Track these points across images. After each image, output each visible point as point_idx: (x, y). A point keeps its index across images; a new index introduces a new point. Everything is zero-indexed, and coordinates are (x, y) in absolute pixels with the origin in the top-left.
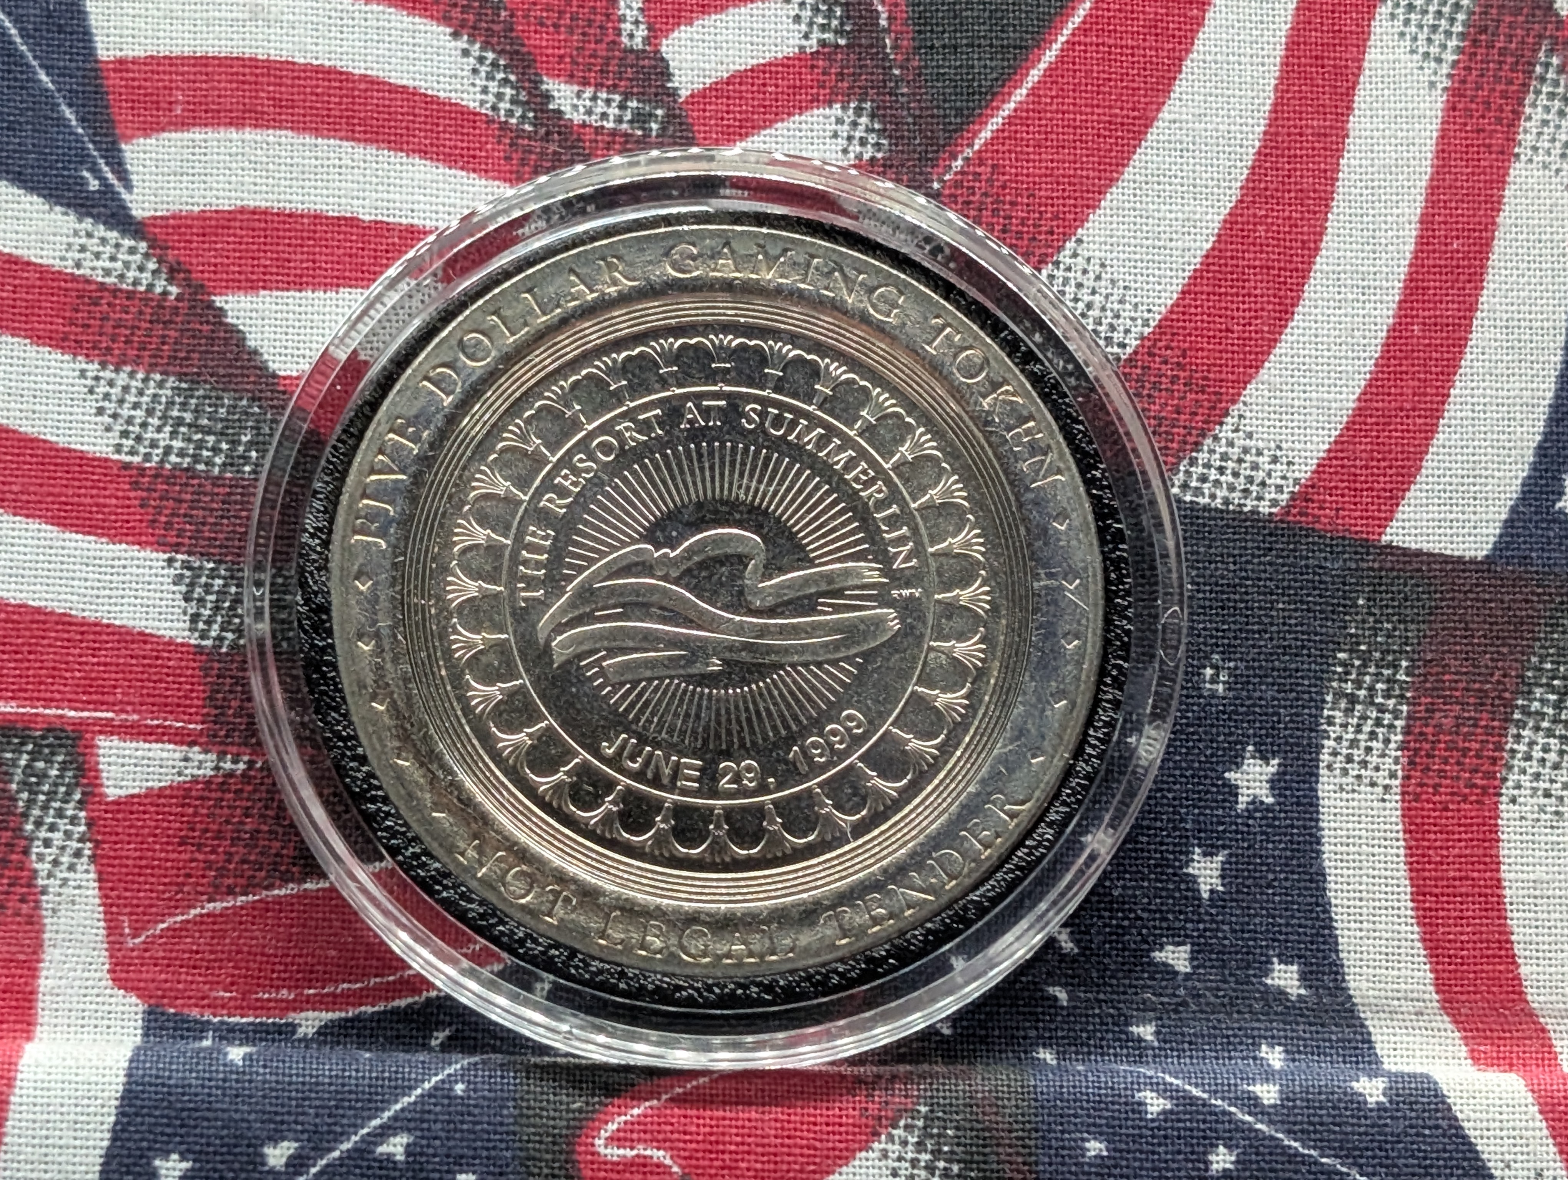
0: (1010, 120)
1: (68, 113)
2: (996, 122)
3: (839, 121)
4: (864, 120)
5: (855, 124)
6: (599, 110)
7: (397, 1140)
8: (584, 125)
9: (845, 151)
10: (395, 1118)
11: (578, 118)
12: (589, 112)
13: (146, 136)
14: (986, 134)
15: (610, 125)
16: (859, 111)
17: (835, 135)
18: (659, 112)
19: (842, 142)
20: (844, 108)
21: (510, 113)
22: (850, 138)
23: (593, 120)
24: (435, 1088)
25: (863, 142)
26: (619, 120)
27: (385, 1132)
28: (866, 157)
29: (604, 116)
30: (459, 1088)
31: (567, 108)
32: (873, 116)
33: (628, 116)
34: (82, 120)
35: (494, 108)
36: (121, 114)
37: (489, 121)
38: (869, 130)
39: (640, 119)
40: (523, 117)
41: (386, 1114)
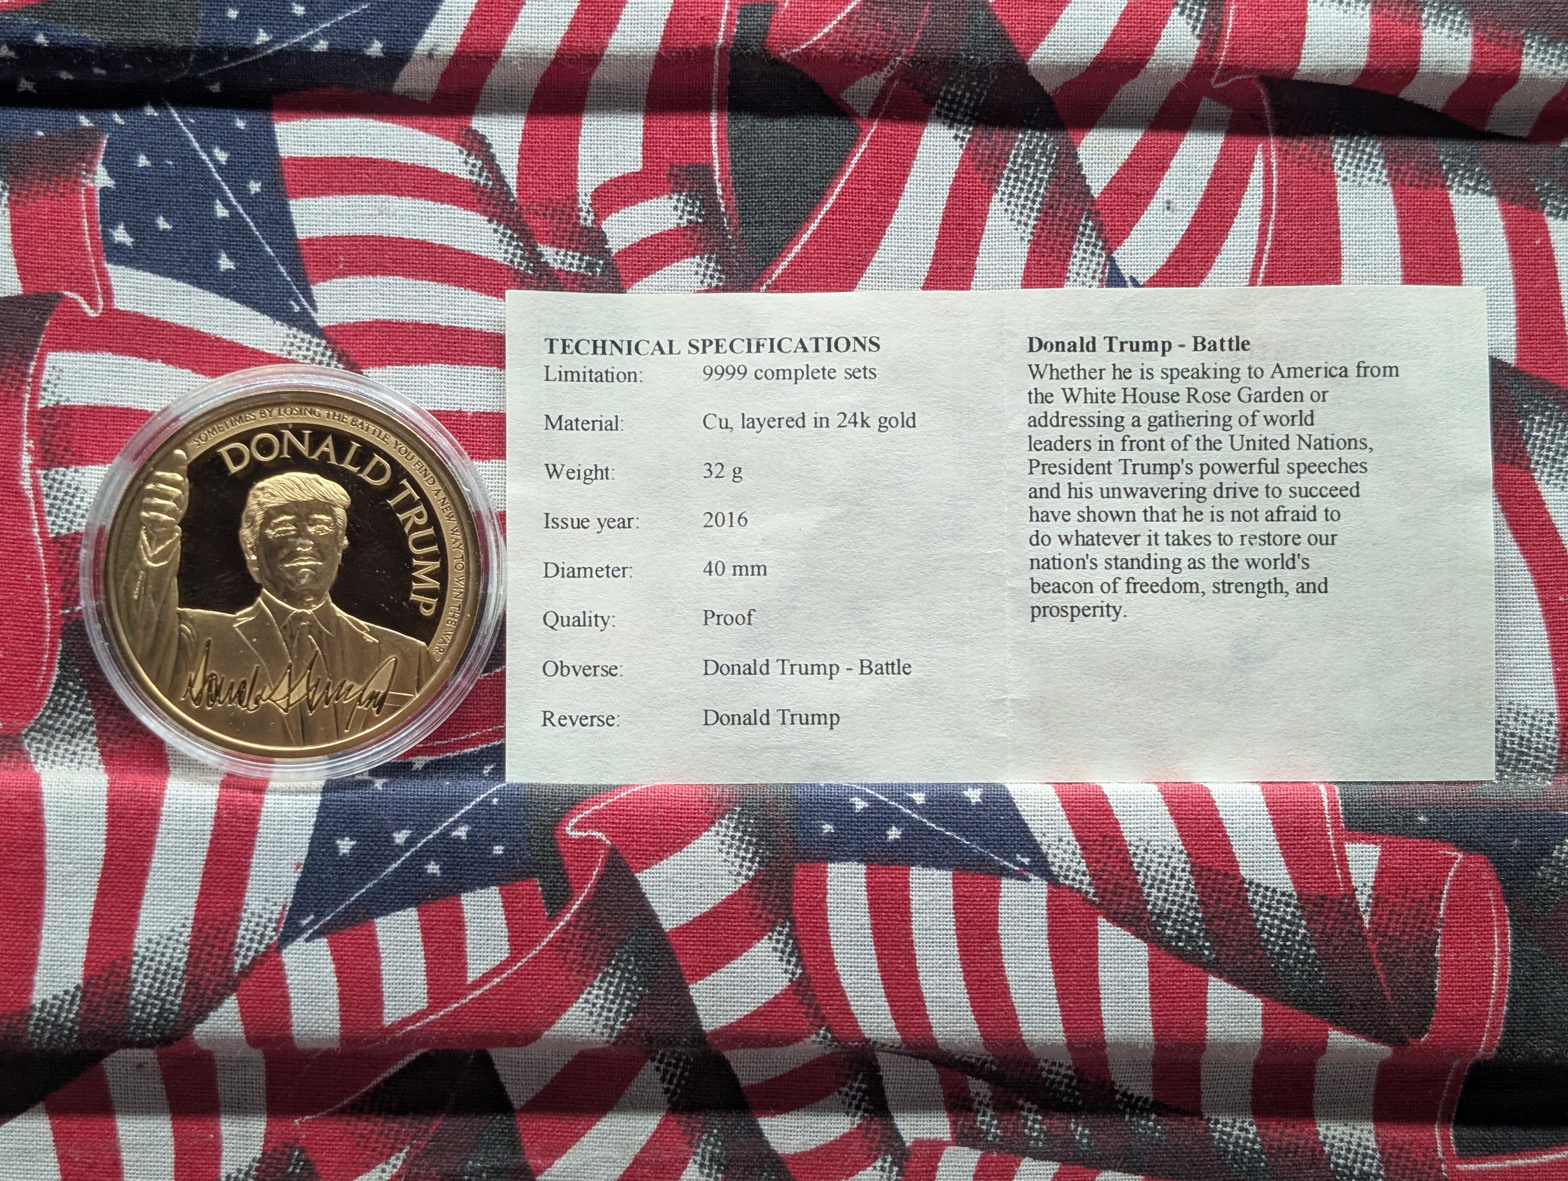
0: (792, 264)
1: (282, 269)
2: (784, 264)
3: (699, 265)
4: (712, 265)
5: (707, 267)
6: (568, 262)
7: (463, 829)
8: (560, 270)
9: (702, 282)
10: (462, 817)
11: (557, 266)
12: (563, 263)
13: (324, 281)
14: (778, 271)
15: (574, 270)
16: (709, 260)
17: (697, 273)
18: (601, 262)
19: (700, 277)
20: (702, 258)
21: (520, 264)
22: (704, 275)
23: (565, 267)
24: (482, 801)
25: (712, 277)
26: (579, 267)
27: (455, 825)
28: (714, 285)
29: (571, 265)
30: (495, 800)
31: (551, 261)
32: (717, 262)
33: (584, 265)
34: (289, 273)
35: (512, 261)
36: (310, 269)
37: (509, 269)
38: (714, 270)
39: (591, 266)
40: (527, 266)
41: (457, 815)
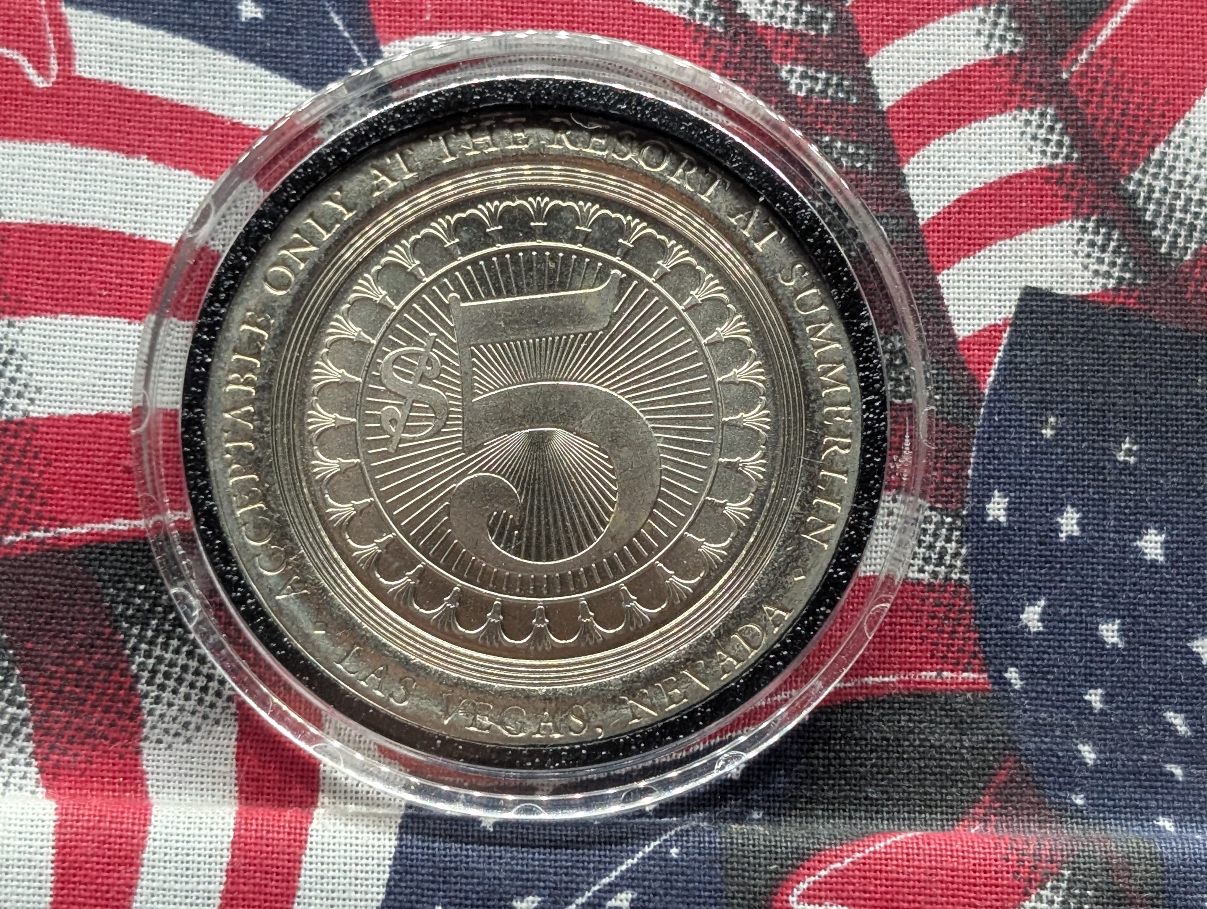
0: (1128, 19)
1: (337, 20)
2: (1115, 21)
3: (982, 21)
4: (1003, 20)
5: (996, 24)
6: (779, 14)
7: (623, 896)
8: (766, 27)
9: (987, 47)
10: (622, 877)
11: (761, 20)
12: (771, 16)
13: (402, 39)
14: (1107, 32)
15: (788, 26)
16: (998, 12)
17: (979, 33)
18: (830, 15)
19: (984, 39)
20: (987, 10)
21: (704, 17)
22: (991, 36)
23: (774, 22)
24: (654, 852)
25: (1002, 38)
26: (796, 22)
27: (612, 889)
28: (1005, 51)
29: (783, 18)
30: (674, 852)
31: (751, 12)
32: (1011, 16)
33: (803, 18)
34: (348, 26)
35: (691, 13)
36: (380, 18)
37: (687, 25)
38: (1008, 29)
39: (814, 20)
40: (715, 20)
41: (614, 874)
